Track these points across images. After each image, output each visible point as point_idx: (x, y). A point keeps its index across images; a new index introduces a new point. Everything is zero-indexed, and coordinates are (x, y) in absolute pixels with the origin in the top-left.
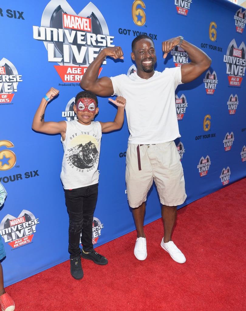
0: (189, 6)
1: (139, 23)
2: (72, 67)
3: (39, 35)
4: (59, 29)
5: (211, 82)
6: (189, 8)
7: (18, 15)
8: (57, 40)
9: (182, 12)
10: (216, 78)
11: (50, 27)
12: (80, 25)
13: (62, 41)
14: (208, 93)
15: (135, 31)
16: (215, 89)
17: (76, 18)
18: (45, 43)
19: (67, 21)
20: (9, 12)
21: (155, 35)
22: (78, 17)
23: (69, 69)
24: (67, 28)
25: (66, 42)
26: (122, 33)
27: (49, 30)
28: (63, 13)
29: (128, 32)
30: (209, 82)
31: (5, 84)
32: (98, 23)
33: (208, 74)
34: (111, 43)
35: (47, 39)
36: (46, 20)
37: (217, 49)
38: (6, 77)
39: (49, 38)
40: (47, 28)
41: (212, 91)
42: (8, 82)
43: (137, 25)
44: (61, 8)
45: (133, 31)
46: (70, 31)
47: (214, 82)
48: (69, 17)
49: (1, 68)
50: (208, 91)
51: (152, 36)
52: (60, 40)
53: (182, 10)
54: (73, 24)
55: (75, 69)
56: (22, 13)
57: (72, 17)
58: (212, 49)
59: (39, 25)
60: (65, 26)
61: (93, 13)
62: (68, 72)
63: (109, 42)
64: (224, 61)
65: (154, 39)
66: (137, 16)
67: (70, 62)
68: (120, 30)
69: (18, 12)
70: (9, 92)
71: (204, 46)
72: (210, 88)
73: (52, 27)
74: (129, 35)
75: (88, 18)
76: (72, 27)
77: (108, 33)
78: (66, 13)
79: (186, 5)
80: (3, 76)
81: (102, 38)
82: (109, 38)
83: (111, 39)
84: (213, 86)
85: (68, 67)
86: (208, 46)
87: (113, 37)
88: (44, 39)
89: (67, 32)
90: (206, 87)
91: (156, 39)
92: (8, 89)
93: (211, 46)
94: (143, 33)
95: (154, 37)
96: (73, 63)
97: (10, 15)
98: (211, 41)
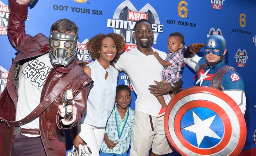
0: (222, 3)
1: (183, 16)
2: (131, 46)
3: (111, 25)
4: (125, 21)
5: (242, 58)
6: (222, 5)
7: (99, 13)
8: (122, 28)
9: (216, 8)
10: (246, 55)
11: (119, 20)
12: (139, 18)
13: (126, 28)
14: (239, 66)
15: (180, 22)
16: (245, 63)
17: (137, 13)
18: (114, 30)
19: (131, 16)
20: (94, 11)
21: (194, 24)
22: (139, 13)
23: (129, 47)
24: (130, 20)
25: (128, 29)
26: (169, 23)
27: (118, 22)
28: (128, 10)
29: (174, 22)
30: (240, 58)
31: (85, 55)
32: (152, 16)
33: (239, 52)
34: (161, 30)
35: (116, 27)
36: (116, 15)
37: (247, 33)
38: (86, 51)
39: (117, 27)
40: (117, 20)
41: (242, 65)
42: (87, 54)
43: (181, 17)
44: (127, 8)
45: (178, 21)
46: (132, 22)
47: (245, 58)
48: (132, 13)
49: (84, 45)
50: (239, 64)
51: (192, 24)
52: (125, 28)
53: (216, 6)
54: (135, 17)
55: (133, 47)
56: (102, 11)
57: (135, 13)
58: (243, 33)
59: (112, 18)
60: (129, 19)
61: (149, 10)
62: (128, 49)
63: (159, 28)
64: (253, 42)
65: (194, 27)
66: (181, 11)
67: (130, 42)
68: (168, 21)
69: (100, 11)
70: (87, 61)
71: (235, 31)
72: (241, 62)
73: (120, 20)
74: (175, 24)
75: (145, 13)
76: (134, 19)
77: (159, 23)
78: (130, 11)
79: (220, 3)
80: (84, 50)
81: (154, 26)
82: (159, 26)
83: (161, 27)
84: (244, 61)
85: (128, 45)
86: (239, 31)
87: (162, 26)
88: (114, 27)
89: (130, 22)
90: (237, 62)
91: (196, 27)
92: (87, 59)
93: (242, 30)
94: (185, 22)
95: (194, 25)
96: (132, 43)
97: (94, 13)
98: (241, 27)
